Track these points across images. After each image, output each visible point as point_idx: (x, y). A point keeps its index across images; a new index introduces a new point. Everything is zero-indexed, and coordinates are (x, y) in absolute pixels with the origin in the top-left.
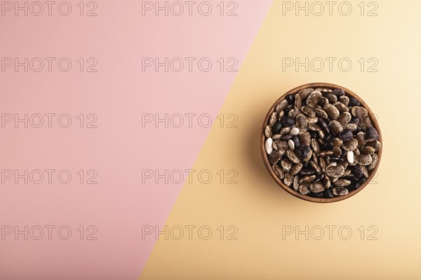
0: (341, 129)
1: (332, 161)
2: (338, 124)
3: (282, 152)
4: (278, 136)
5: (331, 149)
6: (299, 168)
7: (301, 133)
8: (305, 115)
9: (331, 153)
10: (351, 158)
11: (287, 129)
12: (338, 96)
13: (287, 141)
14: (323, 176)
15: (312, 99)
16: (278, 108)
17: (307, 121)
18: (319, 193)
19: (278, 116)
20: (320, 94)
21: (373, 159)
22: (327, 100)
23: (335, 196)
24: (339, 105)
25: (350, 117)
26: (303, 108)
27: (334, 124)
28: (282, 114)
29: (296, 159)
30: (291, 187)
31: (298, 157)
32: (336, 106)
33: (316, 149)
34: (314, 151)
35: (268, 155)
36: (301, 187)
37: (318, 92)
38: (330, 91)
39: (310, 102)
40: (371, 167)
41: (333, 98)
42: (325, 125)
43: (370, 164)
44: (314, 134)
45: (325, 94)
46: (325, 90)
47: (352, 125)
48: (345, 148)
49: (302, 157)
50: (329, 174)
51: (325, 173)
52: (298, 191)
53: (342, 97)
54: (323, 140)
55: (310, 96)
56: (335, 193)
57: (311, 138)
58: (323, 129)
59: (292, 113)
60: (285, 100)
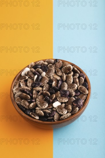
0: (66, 89)
2: (66, 85)
3: (27, 77)
4: (33, 70)
7: (45, 76)
8: (55, 71)
12: (80, 76)
15: (65, 68)
16: (46, 60)
17: (53, 74)
20: (72, 69)
21: (67, 114)
22: (72, 73)
25: (76, 88)
29: (30, 84)
32: (73, 78)
34: (42, 90)
35: (21, 75)
37: (72, 67)
38: (78, 71)
39: (63, 69)
41: (76, 75)
42: (60, 82)
45: (74, 70)
46: (76, 69)
47: (73, 91)
48: (58, 98)
49: (33, 86)
51: (36, 101)
53: (82, 78)
55: (66, 66)
56: (31, 114)
57: (48, 83)
59: (50, 65)
60: (54, 61)
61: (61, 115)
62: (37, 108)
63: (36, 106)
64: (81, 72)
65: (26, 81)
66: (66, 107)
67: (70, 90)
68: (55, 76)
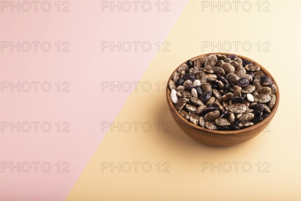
0: (238, 78)
2: (234, 75)
3: (186, 99)
4: (181, 87)
7: (202, 84)
8: (205, 72)
10: (250, 97)
11: (189, 81)
12: (232, 59)
14: (226, 112)
15: (208, 61)
16: (180, 70)
17: (207, 76)
19: (180, 74)
22: (222, 61)
26: (202, 68)
27: (231, 75)
28: (183, 72)
29: (200, 101)
32: (230, 63)
35: (174, 104)
36: (207, 123)
37: (213, 56)
39: (207, 64)
40: (271, 104)
42: (223, 78)
43: (270, 101)
44: (214, 85)
47: (248, 75)
48: (244, 91)
49: (205, 101)
50: (231, 110)
51: (228, 110)
53: (235, 59)
54: (223, 89)
57: (212, 88)
59: (192, 71)
60: (186, 65)
61: (268, 104)
62: (239, 116)
63: (236, 114)
64: (226, 55)
65: (191, 103)
66: (263, 92)
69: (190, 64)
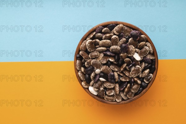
0: (119, 48)
1: (130, 68)
2: (114, 47)
3: (102, 89)
5: (123, 62)
6: (117, 89)
7: (101, 70)
8: (94, 59)
9: (126, 64)
10: (137, 57)
11: (93, 75)
12: (101, 32)
13: (99, 80)
14: (133, 80)
15: (89, 48)
16: (78, 69)
17: (98, 60)
18: (139, 90)
19: (82, 72)
20: (91, 40)
21: (149, 47)
22: (97, 40)
23: (148, 84)
24: (106, 37)
25: (117, 37)
26: (90, 56)
27: (113, 49)
28: (83, 69)
29: (112, 85)
30: (123, 100)
31: (112, 83)
32: (104, 39)
33: (116, 70)
34: (117, 72)
36: (128, 96)
37: (89, 41)
38: (94, 33)
39: (90, 50)
40: (152, 52)
41: (99, 36)
42: (108, 53)
43: (150, 51)
44: (108, 64)
46: (92, 36)
47: (121, 40)
48: (129, 55)
50: (135, 77)
51: (132, 78)
52: (129, 99)
53: (103, 31)
54: (115, 61)
55: (87, 47)
56: (147, 82)
57: (109, 66)
58: (110, 56)
59: (87, 65)
60: (78, 61)
63: (138, 77)
64: (94, 30)
67: (120, 43)
68: (100, 59)
69: (78, 57)
